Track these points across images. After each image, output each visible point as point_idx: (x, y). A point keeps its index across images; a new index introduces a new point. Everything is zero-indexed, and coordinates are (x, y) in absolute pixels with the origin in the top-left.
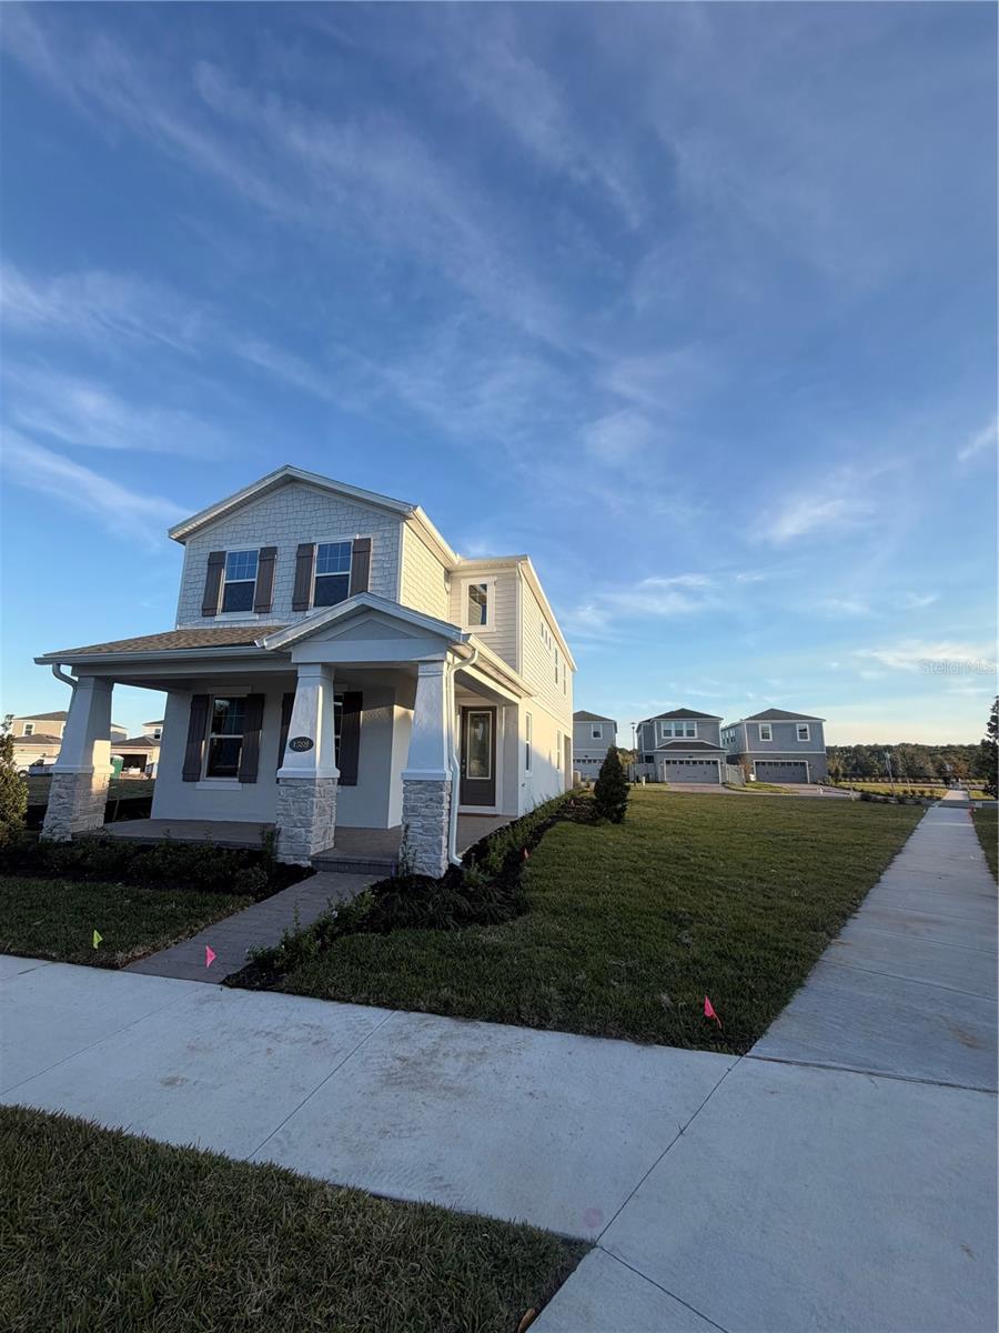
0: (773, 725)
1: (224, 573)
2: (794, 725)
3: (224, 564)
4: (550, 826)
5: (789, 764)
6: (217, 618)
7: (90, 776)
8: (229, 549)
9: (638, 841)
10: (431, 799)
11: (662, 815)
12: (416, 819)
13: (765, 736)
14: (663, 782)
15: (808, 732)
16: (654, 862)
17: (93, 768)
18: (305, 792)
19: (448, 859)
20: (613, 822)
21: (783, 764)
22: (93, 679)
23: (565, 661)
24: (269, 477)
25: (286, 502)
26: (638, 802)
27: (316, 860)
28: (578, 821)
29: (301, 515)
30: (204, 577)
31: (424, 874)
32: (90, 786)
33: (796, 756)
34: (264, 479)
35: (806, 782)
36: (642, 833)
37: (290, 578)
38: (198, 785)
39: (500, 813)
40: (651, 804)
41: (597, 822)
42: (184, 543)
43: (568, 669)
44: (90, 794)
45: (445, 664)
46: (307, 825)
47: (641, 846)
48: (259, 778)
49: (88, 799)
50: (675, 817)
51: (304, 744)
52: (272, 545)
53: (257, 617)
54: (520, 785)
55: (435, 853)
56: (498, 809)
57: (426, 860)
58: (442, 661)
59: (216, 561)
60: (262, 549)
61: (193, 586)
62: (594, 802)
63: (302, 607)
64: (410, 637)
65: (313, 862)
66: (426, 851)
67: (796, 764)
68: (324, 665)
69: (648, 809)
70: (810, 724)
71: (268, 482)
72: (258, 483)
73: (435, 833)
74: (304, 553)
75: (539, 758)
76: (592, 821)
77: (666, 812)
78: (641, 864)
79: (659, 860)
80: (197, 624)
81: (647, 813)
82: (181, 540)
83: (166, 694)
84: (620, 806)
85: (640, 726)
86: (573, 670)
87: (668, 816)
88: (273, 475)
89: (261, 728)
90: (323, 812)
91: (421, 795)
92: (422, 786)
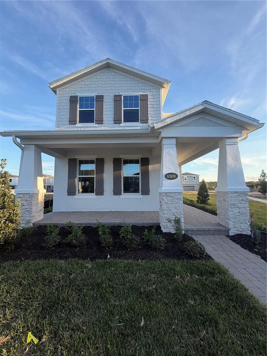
0: (187, 176)
1: (78, 106)
2: (192, 176)
3: (78, 101)
5: (191, 186)
6: (77, 125)
7: (38, 193)
8: (80, 95)
10: (243, 200)
12: (236, 209)
13: (186, 179)
15: (196, 178)
18: (177, 199)
21: (189, 186)
22: (34, 146)
24: (99, 62)
25: (106, 76)
29: (113, 82)
30: (68, 107)
33: (193, 184)
34: (97, 63)
35: (194, 191)
37: (111, 109)
38: (75, 197)
44: (38, 203)
48: (105, 193)
49: (37, 206)
51: (173, 176)
52: (101, 94)
53: (97, 125)
55: (247, 224)
57: (243, 227)
58: (238, 138)
59: (73, 100)
60: (96, 96)
61: (63, 110)
63: (118, 122)
66: (242, 223)
67: (192, 186)
70: (196, 176)
71: (99, 65)
72: (94, 65)
73: (246, 215)
74: (117, 99)
80: (67, 128)
88: (101, 62)
89: (103, 173)
91: (237, 198)
92: (237, 194)
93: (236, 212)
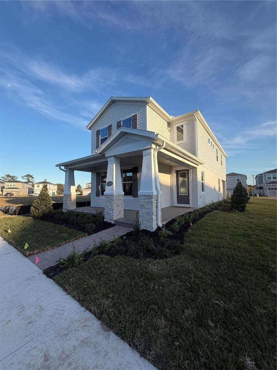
1: (100, 136)
3: (100, 133)
4: (210, 212)
7: (71, 195)
8: (100, 128)
9: (250, 220)
10: (149, 202)
11: (265, 208)
12: (144, 209)
14: (267, 196)
16: (257, 231)
17: (71, 193)
18: (111, 199)
19: (157, 225)
20: (239, 211)
22: (69, 169)
23: (221, 154)
24: (107, 102)
25: (113, 110)
26: (253, 203)
27: (115, 221)
28: (224, 210)
29: (117, 112)
30: (96, 138)
31: (147, 229)
32: (71, 198)
34: (106, 104)
36: (252, 216)
38: (100, 197)
39: (192, 207)
40: (259, 204)
41: (232, 211)
42: (91, 130)
43: (223, 156)
44: (71, 200)
45: (152, 150)
46: (112, 210)
47: (252, 223)
49: (71, 201)
50: (272, 210)
51: (110, 184)
52: (110, 124)
54: (199, 197)
55: (151, 222)
56: (191, 205)
57: (148, 225)
58: (151, 148)
59: (98, 133)
60: (108, 126)
61: (94, 141)
62: (231, 203)
64: (139, 141)
65: (115, 222)
66: (148, 221)
68: (115, 156)
69: (258, 206)
73: (151, 215)
74: (119, 124)
75: (208, 187)
76: (230, 210)
77: (267, 207)
78: (250, 232)
79: (261, 230)
81: (257, 208)
82: (90, 129)
83: (91, 173)
84: (243, 205)
85: (256, 176)
86: (226, 157)
87: (268, 209)
88: (109, 101)
90: (118, 206)
91: (145, 201)
92: (145, 197)
93: (144, 212)
